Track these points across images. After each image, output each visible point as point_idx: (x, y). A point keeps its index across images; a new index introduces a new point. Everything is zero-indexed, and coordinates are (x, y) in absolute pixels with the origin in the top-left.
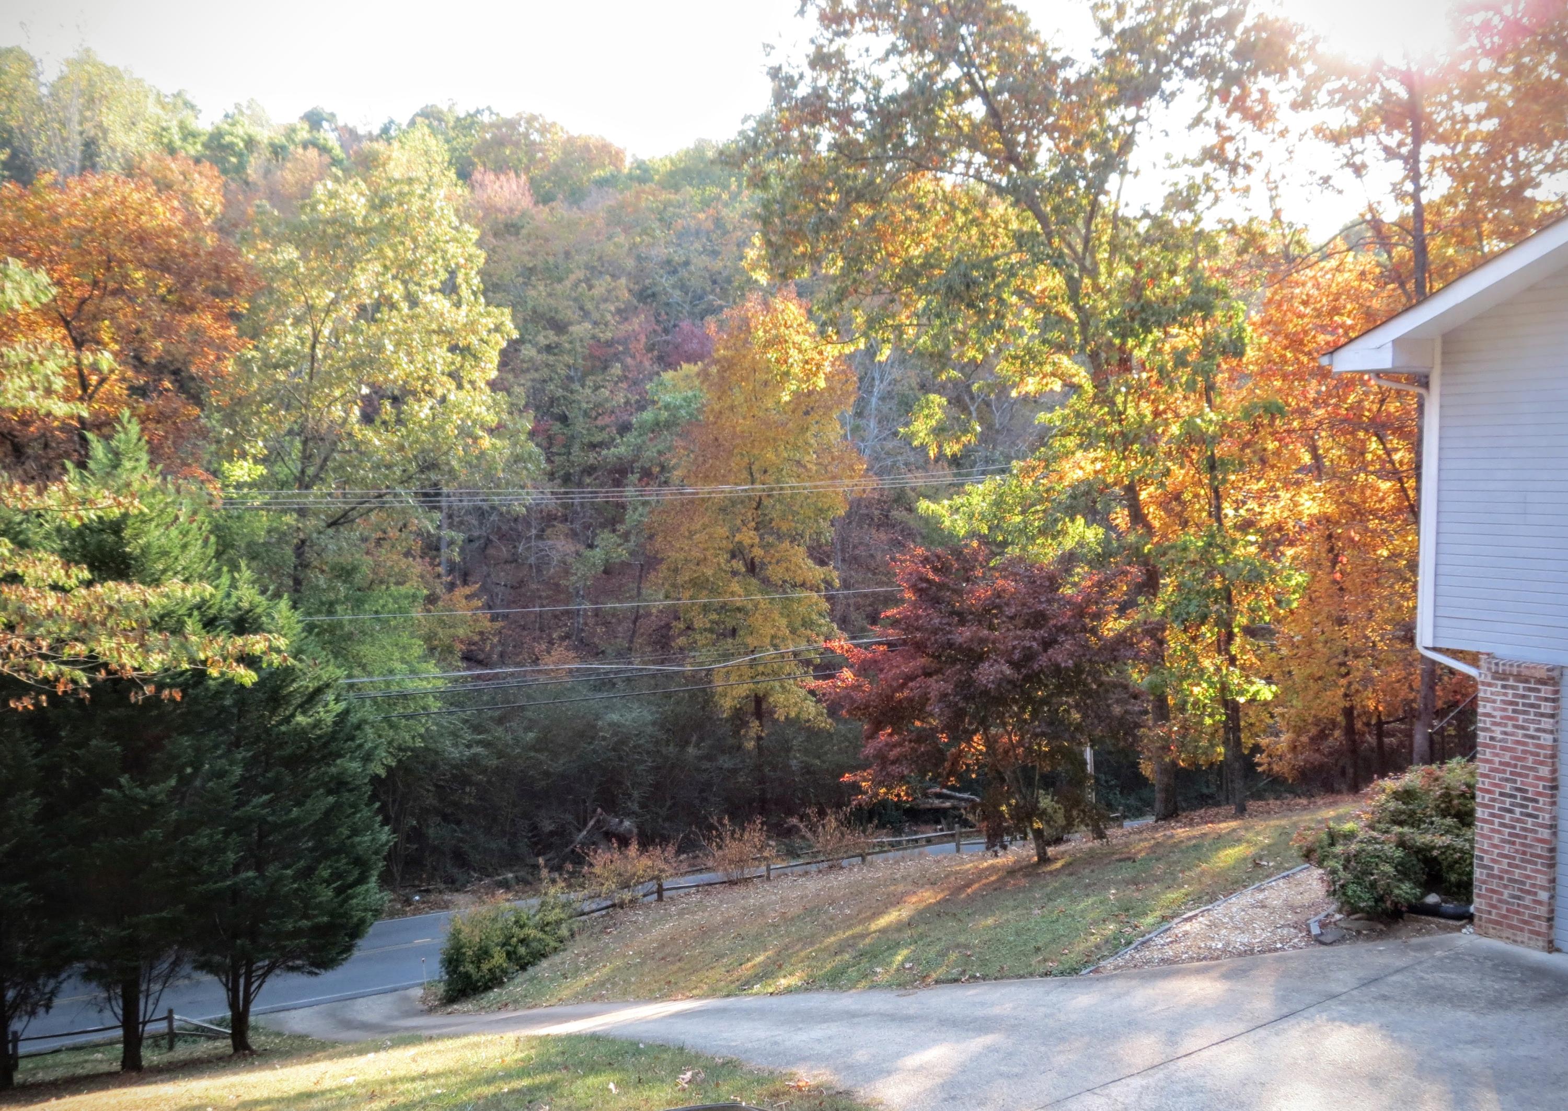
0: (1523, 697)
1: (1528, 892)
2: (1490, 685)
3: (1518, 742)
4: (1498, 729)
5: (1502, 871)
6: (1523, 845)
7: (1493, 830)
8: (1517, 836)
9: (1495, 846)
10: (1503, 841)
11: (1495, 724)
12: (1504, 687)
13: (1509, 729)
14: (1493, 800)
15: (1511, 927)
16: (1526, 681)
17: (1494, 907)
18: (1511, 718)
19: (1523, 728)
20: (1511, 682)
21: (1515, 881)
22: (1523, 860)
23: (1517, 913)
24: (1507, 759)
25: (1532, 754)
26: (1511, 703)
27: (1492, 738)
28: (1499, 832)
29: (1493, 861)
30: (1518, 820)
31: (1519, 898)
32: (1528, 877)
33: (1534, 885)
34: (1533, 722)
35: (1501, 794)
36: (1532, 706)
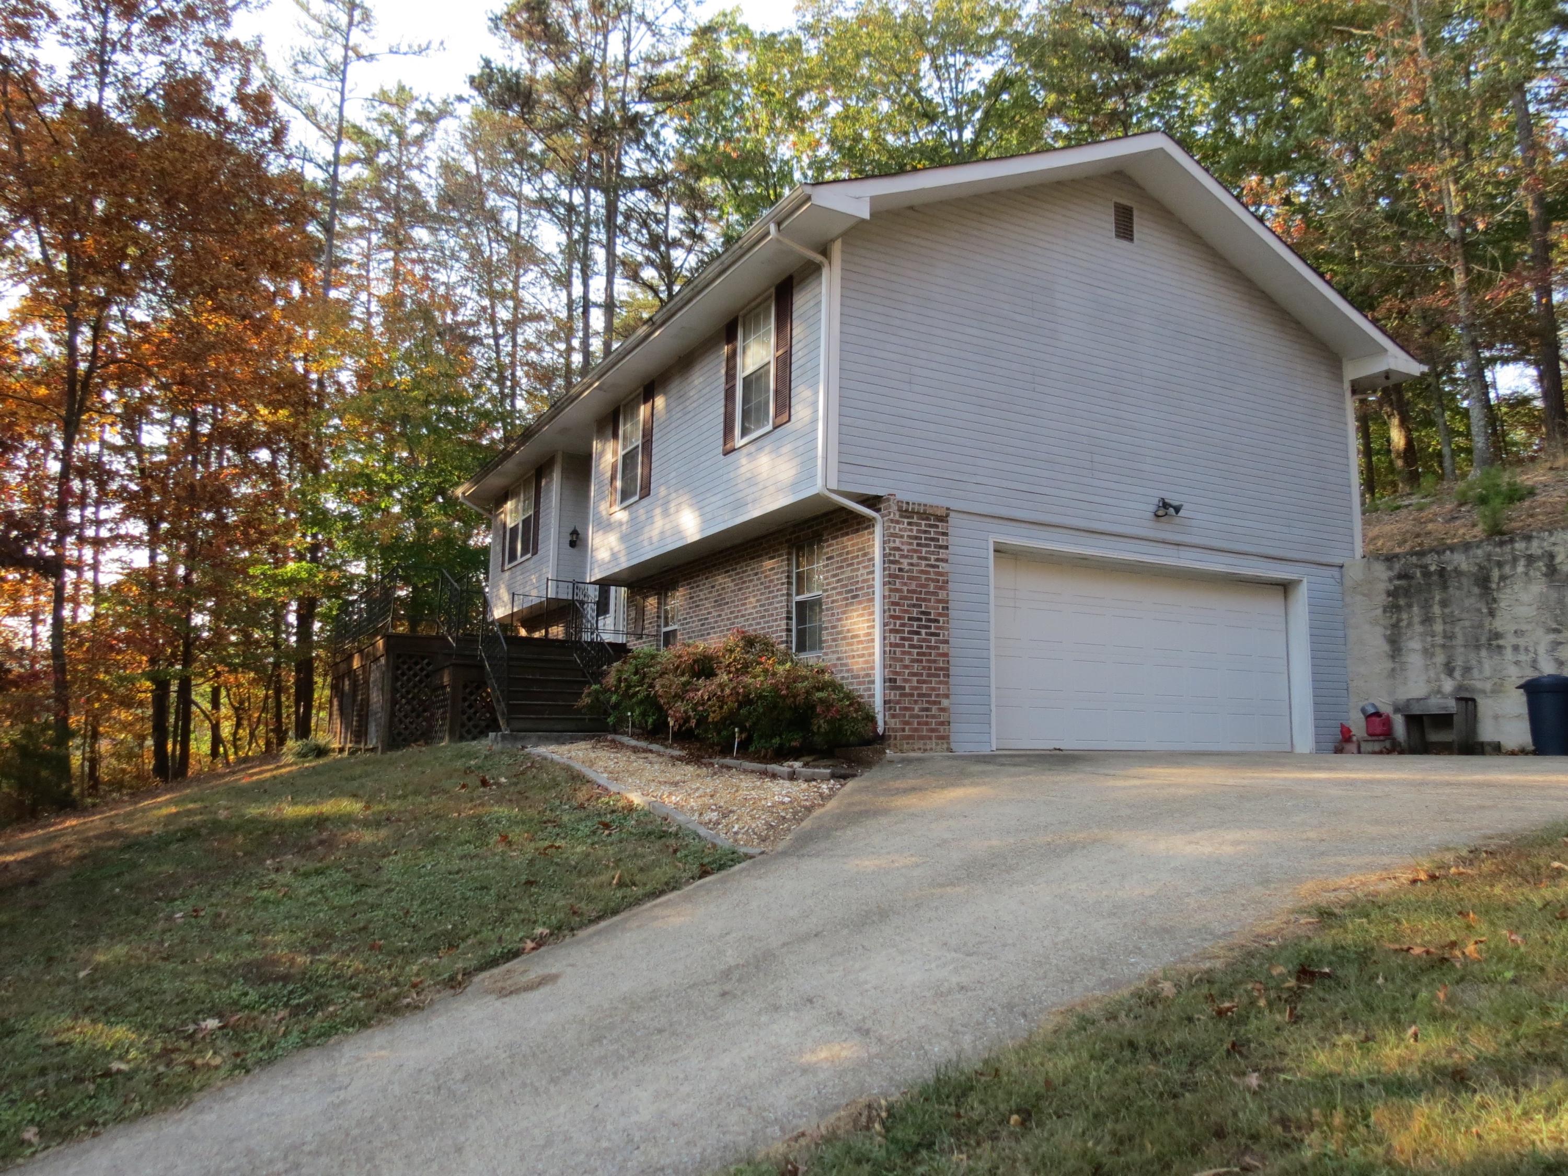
0: (925, 532)
1: (935, 703)
2: (898, 522)
3: (922, 572)
4: (905, 562)
5: (912, 688)
6: (928, 661)
7: (904, 653)
8: (924, 654)
9: (906, 667)
10: (913, 661)
11: (902, 556)
12: (910, 524)
13: (915, 561)
14: (903, 625)
15: (921, 738)
16: (928, 519)
17: (907, 723)
18: (915, 551)
19: (926, 559)
20: (915, 520)
21: (924, 695)
22: (929, 675)
23: (927, 723)
24: (913, 587)
25: (933, 580)
26: (916, 538)
27: (900, 570)
28: (909, 653)
29: (905, 681)
30: (924, 640)
31: (927, 710)
32: (933, 689)
33: (937, 696)
34: (933, 553)
35: (910, 619)
36: (932, 539)
